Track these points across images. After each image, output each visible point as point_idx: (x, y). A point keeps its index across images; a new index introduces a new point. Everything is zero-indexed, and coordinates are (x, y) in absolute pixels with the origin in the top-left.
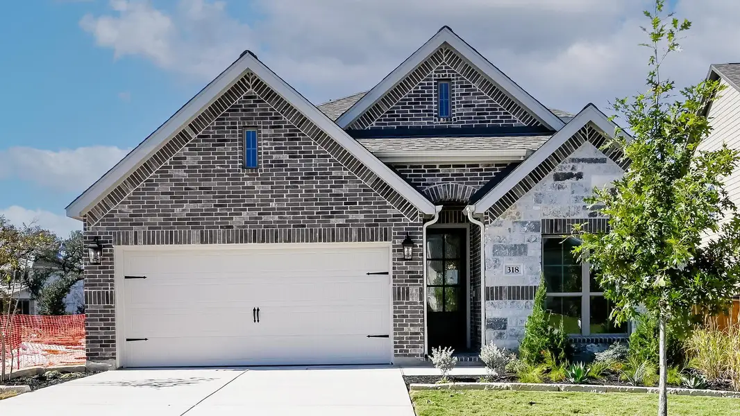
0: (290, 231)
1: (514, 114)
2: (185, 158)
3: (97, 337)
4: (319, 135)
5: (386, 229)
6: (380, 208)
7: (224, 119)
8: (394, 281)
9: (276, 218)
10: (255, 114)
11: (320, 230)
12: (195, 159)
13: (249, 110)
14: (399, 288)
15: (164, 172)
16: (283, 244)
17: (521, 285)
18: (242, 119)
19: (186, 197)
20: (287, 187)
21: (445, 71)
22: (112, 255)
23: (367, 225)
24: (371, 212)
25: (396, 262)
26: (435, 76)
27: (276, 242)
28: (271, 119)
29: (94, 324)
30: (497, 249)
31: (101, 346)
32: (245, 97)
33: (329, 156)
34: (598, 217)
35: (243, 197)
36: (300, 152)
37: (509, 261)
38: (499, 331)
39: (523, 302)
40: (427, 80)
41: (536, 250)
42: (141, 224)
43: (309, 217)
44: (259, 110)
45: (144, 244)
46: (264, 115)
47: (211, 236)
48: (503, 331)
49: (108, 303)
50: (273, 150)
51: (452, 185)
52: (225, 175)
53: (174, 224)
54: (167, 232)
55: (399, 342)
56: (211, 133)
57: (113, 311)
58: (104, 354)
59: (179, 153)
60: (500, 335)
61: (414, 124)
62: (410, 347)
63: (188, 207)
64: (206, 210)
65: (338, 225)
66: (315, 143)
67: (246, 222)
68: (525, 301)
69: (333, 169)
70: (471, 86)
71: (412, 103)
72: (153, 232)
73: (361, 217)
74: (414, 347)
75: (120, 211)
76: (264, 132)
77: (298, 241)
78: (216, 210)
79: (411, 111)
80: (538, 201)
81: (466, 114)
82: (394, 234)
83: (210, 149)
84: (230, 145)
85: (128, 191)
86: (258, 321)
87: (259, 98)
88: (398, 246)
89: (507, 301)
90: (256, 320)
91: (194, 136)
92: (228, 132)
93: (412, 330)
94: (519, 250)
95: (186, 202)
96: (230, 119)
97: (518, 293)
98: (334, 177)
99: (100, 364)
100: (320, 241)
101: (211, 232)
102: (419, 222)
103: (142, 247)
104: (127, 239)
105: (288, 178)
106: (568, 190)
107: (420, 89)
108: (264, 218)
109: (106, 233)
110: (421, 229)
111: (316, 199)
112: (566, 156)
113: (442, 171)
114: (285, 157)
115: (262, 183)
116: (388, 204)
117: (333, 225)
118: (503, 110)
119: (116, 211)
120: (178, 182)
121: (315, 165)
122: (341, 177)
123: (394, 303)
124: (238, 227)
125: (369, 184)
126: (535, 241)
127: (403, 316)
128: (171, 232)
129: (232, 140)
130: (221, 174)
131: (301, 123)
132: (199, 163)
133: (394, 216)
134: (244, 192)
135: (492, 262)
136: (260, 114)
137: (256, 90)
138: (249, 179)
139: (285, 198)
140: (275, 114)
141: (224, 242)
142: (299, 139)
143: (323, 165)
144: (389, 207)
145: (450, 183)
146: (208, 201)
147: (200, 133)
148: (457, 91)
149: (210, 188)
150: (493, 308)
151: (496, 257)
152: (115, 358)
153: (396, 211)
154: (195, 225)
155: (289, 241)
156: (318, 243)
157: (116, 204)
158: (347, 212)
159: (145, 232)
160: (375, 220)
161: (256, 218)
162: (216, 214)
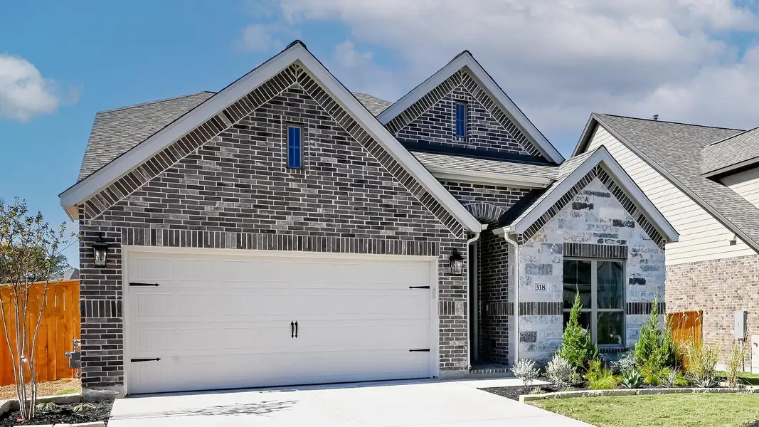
0: (338, 240)
1: (520, 143)
2: (218, 149)
3: (99, 358)
4: (370, 142)
5: (433, 244)
6: (428, 222)
7: (265, 111)
8: (440, 296)
9: (324, 225)
10: (302, 110)
11: (370, 240)
12: (230, 151)
13: (294, 105)
14: (445, 303)
15: (191, 161)
16: (331, 253)
17: (547, 302)
18: (286, 113)
19: (219, 194)
20: (336, 193)
21: (462, 93)
22: (120, 256)
23: (416, 239)
24: (420, 226)
25: (443, 276)
26: (454, 96)
27: (325, 251)
28: (319, 118)
29: (94, 342)
30: (529, 268)
31: (104, 369)
32: (290, 90)
33: (379, 165)
34: (604, 244)
35: (287, 199)
36: (349, 157)
37: (537, 279)
38: (530, 344)
39: (549, 317)
40: (447, 99)
41: (558, 270)
42: (161, 221)
43: (358, 227)
44: (305, 106)
45: (165, 244)
46: (311, 113)
47: (249, 241)
48: (533, 343)
49: (114, 315)
50: (321, 152)
51: (484, 205)
52: (267, 173)
53: (203, 224)
54: (194, 233)
55: (446, 356)
56: (250, 124)
57: (121, 326)
58: (108, 380)
59: (211, 141)
60: (532, 347)
61: (434, 140)
62: (455, 360)
63: (222, 205)
64: (243, 210)
65: (388, 237)
66: (364, 150)
67: (290, 228)
68: (551, 316)
69: (383, 179)
70: (485, 111)
71: (433, 120)
72: (177, 233)
73: (410, 230)
74: (459, 360)
75: (131, 204)
76: (311, 131)
77: (347, 251)
78: (256, 211)
79: (432, 127)
80: (561, 227)
81: (480, 137)
82: (442, 248)
83: (249, 142)
84: (273, 140)
85: (144, 180)
86: (296, 336)
87: (306, 93)
88: (444, 261)
89: (537, 315)
90: (294, 335)
91: (230, 125)
92: (270, 126)
93: (457, 343)
94: (546, 269)
95: (219, 199)
96: (273, 112)
97: (545, 309)
98: (385, 187)
99: (102, 391)
100: (370, 252)
101: (249, 235)
102: (463, 238)
103: (160, 249)
104: (142, 238)
105: (336, 184)
106: (583, 218)
107: (440, 107)
108: (311, 224)
109: (113, 229)
110: (465, 245)
111: (366, 209)
112: (582, 188)
113: (476, 190)
114: (334, 161)
115: (308, 186)
116: (436, 219)
117: (383, 237)
118: (511, 137)
119: (126, 203)
120: (209, 175)
121: (365, 173)
122: (391, 188)
123: (441, 317)
124: (281, 232)
125: (418, 198)
126: (559, 262)
127: (449, 330)
128: (200, 234)
129: (275, 136)
130: (262, 172)
131: (351, 127)
132: (235, 156)
133: (441, 231)
134: (288, 194)
135: (525, 280)
136: (307, 111)
137: (302, 84)
138: (294, 181)
139: (333, 204)
140: (323, 113)
141: (265, 248)
142: (348, 144)
143: (373, 173)
144: (437, 222)
145: (482, 202)
146: (247, 201)
147: (237, 123)
148: (474, 114)
149: (249, 186)
150: (526, 322)
151: (528, 275)
152: (122, 383)
153: (444, 227)
154: (230, 227)
155: (338, 251)
156: (368, 254)
157: (126, 194)
158: (397, 224)
159: (165, 232)
160: (424, 235)
161: (302, 224)
162: (255, 216)
